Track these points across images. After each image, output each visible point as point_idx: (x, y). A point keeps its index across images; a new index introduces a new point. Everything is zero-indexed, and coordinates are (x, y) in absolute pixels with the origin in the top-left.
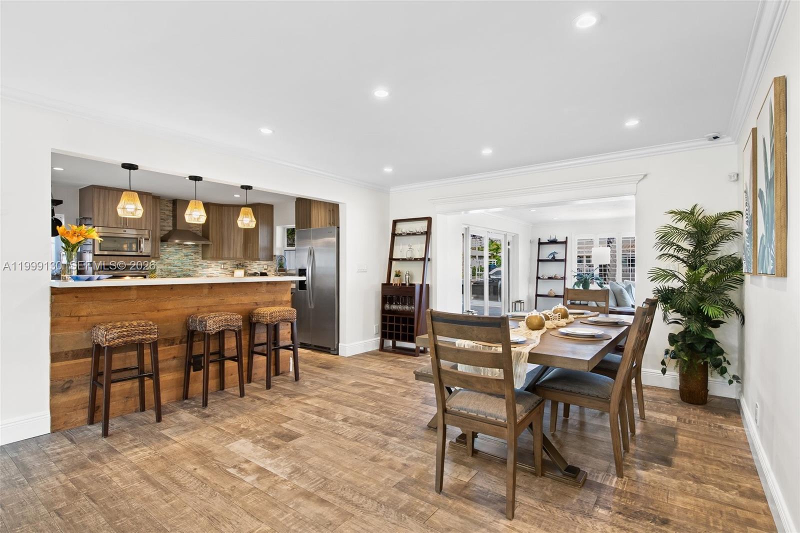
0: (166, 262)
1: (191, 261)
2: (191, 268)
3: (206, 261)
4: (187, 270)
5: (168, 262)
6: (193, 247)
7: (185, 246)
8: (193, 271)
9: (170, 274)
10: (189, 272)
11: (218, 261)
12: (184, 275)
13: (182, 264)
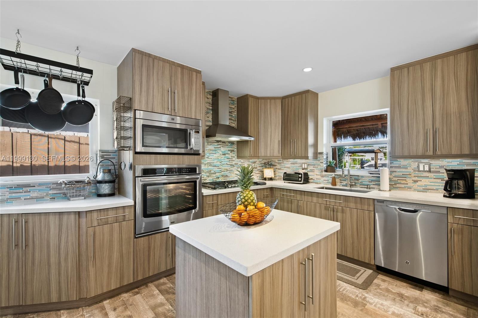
3: (240, 160)
4: (225, 170)
5: (208, 162)
6: (230, 144)
7: (223, 144)
8: (230, 171)
9: (210, 175)
10: (227, 172)
11: (250, 160)
12: (222, 176)
13: (221, 164)
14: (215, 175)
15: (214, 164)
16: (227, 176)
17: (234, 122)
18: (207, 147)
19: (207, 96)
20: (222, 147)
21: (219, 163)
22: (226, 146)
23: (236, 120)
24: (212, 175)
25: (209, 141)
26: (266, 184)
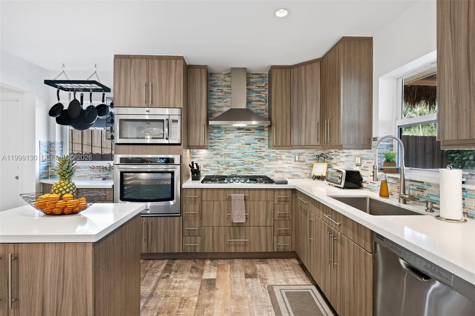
0: (223, 153)
1: (255, 151)
2: (254, 160)
3: (274, 150)
4: (249, 163)
5: (226, 152)
6: (257, 132)
7: (247, 131)
8: (257, 164)
9: (228, 167)
10: (252, 165)
11: (291, 151)
12: (246, 169)
13: (243, 155)
14: (234, 168)
15: (234, 155)
16: (252, 170)
17: (264, 104)
18: (225, 136)
19: (224, 79)
20: (246, 135)
21: (240, 155)
22: (251, 134)
23: (268, 101)
24: (231, 167)
25: (227, 129)
26: (287, 184)
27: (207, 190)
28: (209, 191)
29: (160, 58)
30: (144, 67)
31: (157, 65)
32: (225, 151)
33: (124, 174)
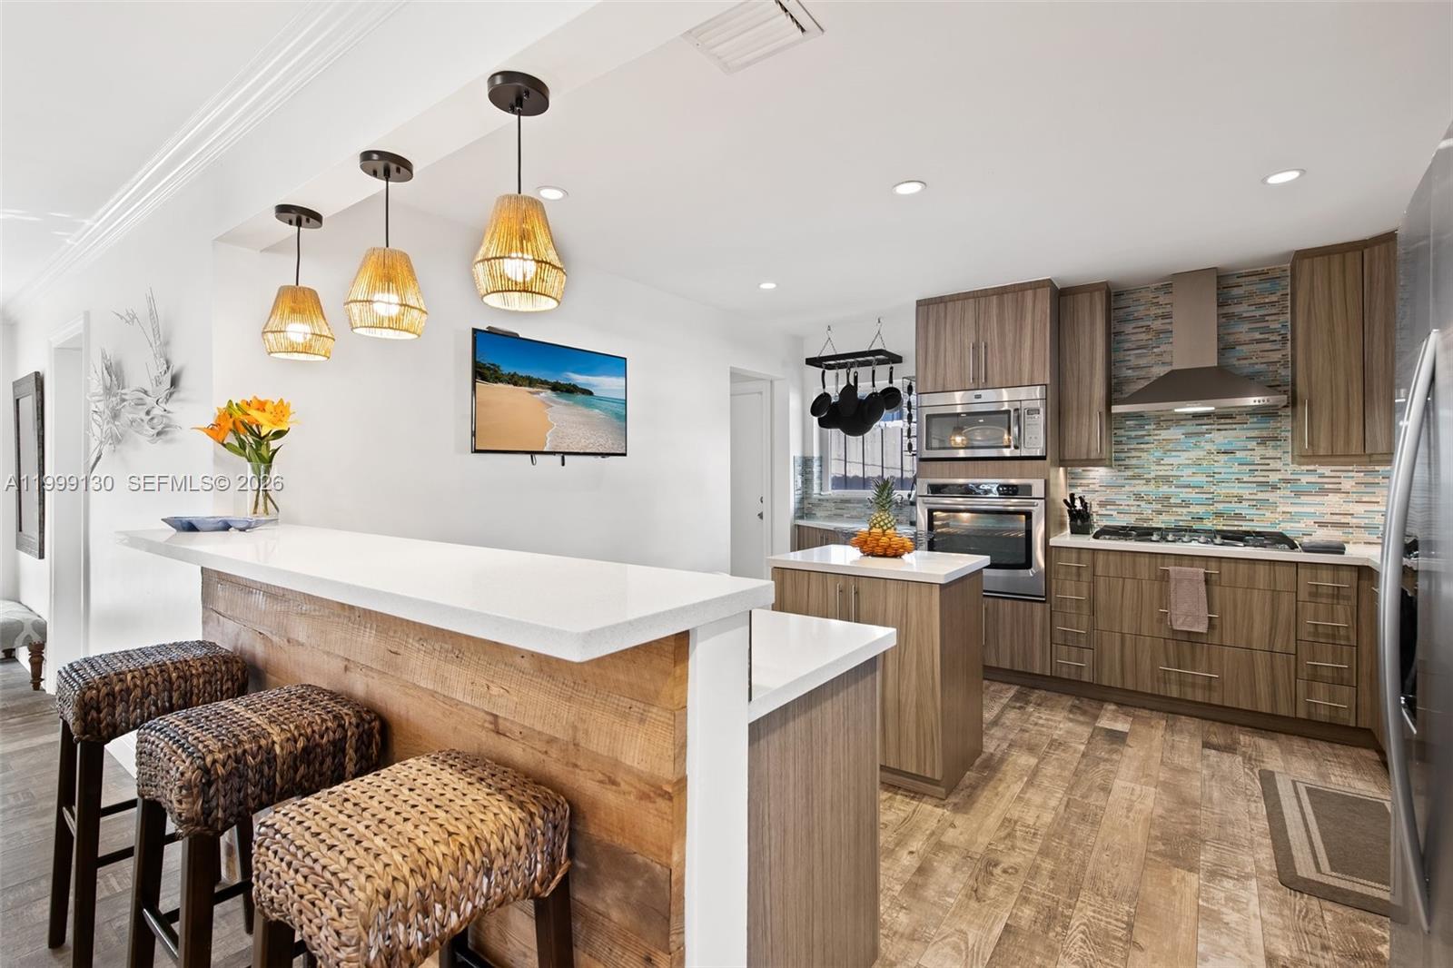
0: (1153, 475)
1: (1247, 468)
2: (1245, 493)
3: (1312, 467)
4: (1228, 499)
5: (1161, 473)
6: (1255, 420)
7: (1223, 421)
8: (1254, 503)
9: (1166, 509)
10: (1238, 505)
11: (1377, 468)
12: (1218, 515)
13: (1211, 479)
14: (1185, 510)
15: (1182, 479)
16: (1238, 516)
17: (1278, 347)
18: (1156, 435)
19: (1155, 301)
20: (1219, 430)
21: (1202, 479)
22: (1234, 426)
23: (1289, 338)
24: (1174, 509)
25: (1162, 419)
26: (1343, 553)
27: (1108, 555)
28: (1111, 557)
29: (1001, 292)
30: (970, 315)
31: (995, 306)
32: (1155, 471)
33: (935, 513)
